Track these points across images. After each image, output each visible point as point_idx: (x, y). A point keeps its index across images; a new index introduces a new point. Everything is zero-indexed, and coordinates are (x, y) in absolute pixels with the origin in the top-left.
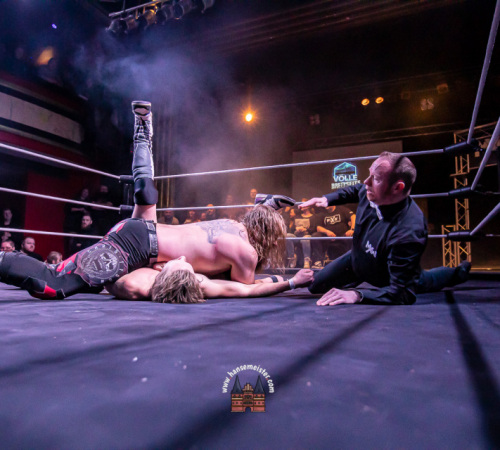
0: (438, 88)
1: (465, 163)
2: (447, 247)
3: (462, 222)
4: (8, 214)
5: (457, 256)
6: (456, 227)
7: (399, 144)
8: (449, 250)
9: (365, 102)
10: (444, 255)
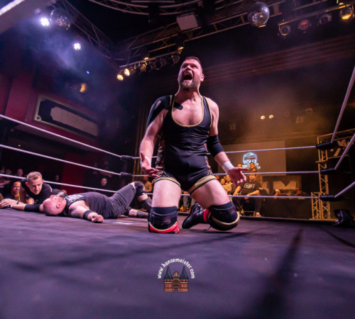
0: (306, 110)
1: (324, 155)
2: (315, 205)
3: (324, 191)
4: (57, 177)
5: (321, 211)
6: (320, 193)
7: (283, 142)
8: (316, 208)
9: (263, 117)
10: (313, 210)
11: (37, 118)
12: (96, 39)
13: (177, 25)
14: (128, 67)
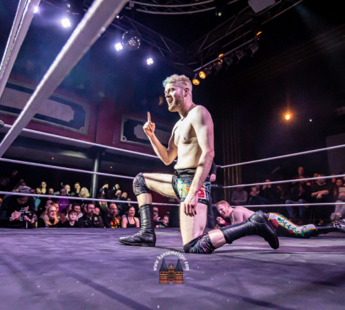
11: (123, 139)
12: (167, 49)
13: (250, 9)
14: (202, 70)
